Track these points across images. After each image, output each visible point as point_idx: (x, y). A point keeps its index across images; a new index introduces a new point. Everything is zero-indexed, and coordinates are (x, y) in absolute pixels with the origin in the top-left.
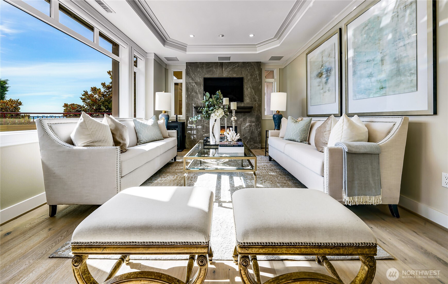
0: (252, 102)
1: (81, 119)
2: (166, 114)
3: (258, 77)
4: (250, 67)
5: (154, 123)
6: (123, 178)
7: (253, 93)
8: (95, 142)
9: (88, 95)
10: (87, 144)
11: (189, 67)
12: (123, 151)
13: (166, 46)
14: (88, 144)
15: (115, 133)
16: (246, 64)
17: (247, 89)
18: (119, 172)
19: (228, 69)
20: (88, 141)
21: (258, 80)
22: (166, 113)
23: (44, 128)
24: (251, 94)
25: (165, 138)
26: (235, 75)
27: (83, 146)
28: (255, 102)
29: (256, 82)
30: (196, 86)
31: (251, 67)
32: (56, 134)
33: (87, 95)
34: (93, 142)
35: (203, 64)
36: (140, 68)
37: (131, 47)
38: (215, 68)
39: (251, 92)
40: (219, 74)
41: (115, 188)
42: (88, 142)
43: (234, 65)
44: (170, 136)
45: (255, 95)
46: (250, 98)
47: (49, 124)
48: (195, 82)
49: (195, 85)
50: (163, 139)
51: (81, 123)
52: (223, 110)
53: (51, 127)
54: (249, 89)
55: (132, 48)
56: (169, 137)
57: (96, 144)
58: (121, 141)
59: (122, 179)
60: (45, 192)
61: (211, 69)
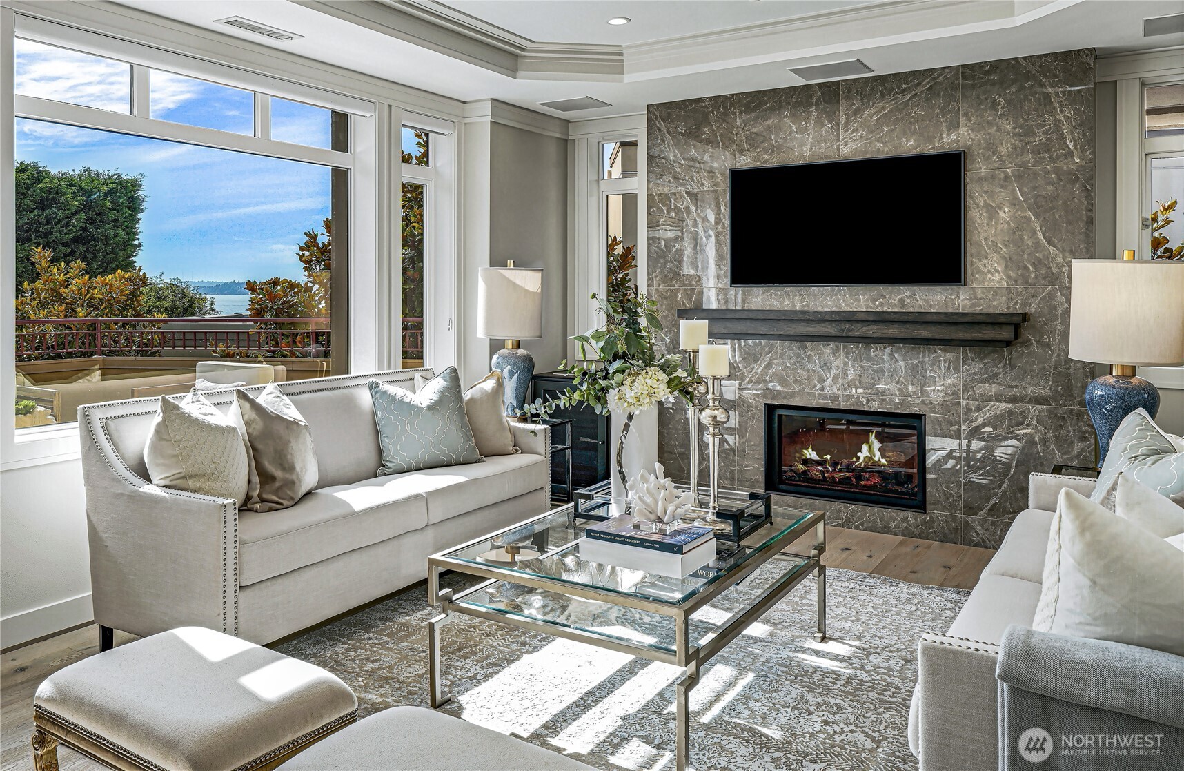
0: (1027, 282)
1: (159, 415)
2: (521, 352)
3: (1073, 139)
4: (1014, 89)
5: (440, 397)
6: (248, 592)
7: (1034, 232)
8: (191, 477)
9: (318, 247)
10: (171, 481)
11: (662, 126)
12: (281, 504)
13: (521, 73)
14: (174, 483)
15: (260, 446)
16: (988, 73)
17: (992, 212)
18: (230, 572)
19: (866, 113)
20: (172, 474)
21: (1071, 154)
22: (519, 347)
23: (91, 431)
24: (1018, 242)
25: (487, 453)
26: (912, 143)
27: (164, 487)
28: (1051, 283)
29: (1057, 171)
30: (693, 209)
31: (1021, 88)
32: (115, 446)
33: (315, 248)
34: (184, 477)
35: (732, 105)
36: (438, 164)
37: (390, 106)
38: (794, 117)
39: (1021, 225)
40: (813, 145)
41: (219, 615)
42: (175, 477)
43: (903, 91)
44: (518, 447)
45: (1050, 242)
46: (1009, 261)
47: (103, 418)
48: (689, 193)
49: (687, 208)
50: (478, 461)
51: (159, 425)
52: (664, 377)
53: (106, 427)
54: (1005, 214)
55: (393, 108)
56: (517, 451)
57: (191, 483)
58: (278, 474)
59: (243, 596)
60: (91, 593)
61: (770, 122)
